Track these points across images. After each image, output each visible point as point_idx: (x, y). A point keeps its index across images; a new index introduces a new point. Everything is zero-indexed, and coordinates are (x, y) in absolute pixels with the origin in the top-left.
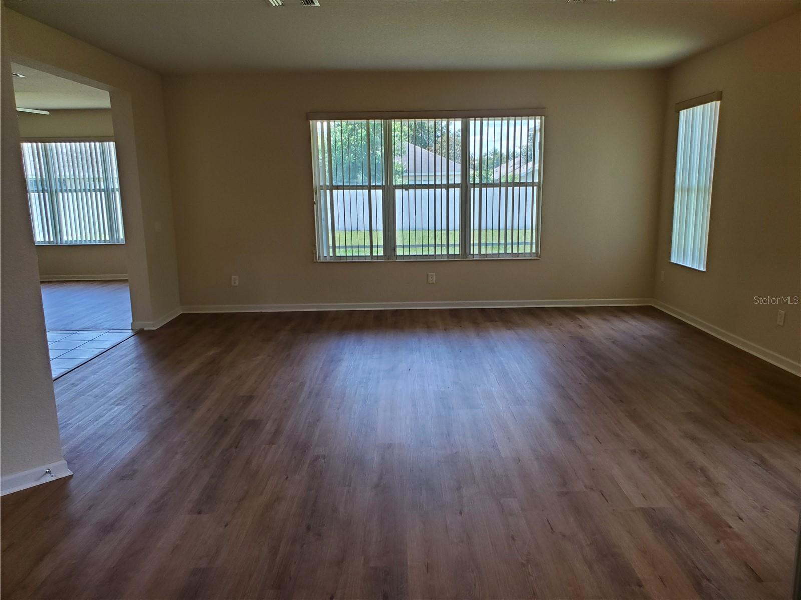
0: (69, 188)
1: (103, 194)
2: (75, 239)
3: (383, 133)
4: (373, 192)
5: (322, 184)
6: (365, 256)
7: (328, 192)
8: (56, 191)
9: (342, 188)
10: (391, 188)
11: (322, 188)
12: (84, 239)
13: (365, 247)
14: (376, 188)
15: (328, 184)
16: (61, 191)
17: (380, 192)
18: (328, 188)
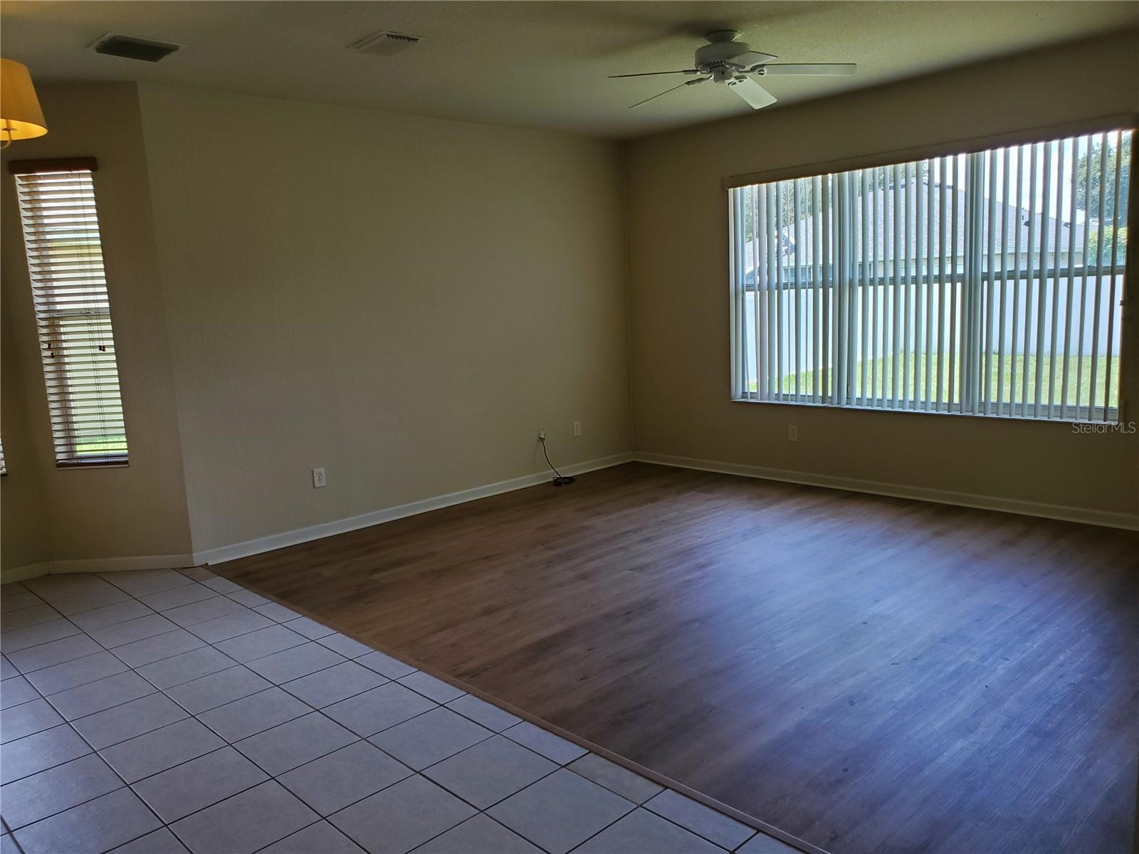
0: (880, 274)
1: (959, 286)
2: (879, 395)
8: (851, 282)
12: (900, 397)
16: (862, 283)
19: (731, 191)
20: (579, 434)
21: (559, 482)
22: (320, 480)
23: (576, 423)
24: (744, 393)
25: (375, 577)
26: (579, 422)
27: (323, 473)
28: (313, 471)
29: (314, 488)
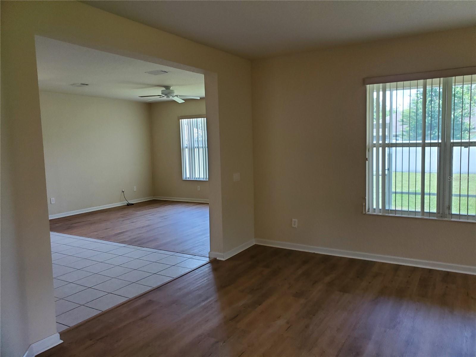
3: (441, 109)
4: (427, 149)
5: (375, 142)
6: (415, 212)
7: (381, 149)
9: (395, 145)
10: (448, 145)
11: (374, 145)
13: (416, 194)
14: (431, 145)
15: (381, 142)
17: (435, 149)
18: (380, 145)
19: (180, 120)
20: (136, 190)
21: (129, 205)
22: (53, 202)
23: (134, 187)
24: (186, 177)
25: (73, 225)
26: (135, 187)
27: (54, 199)
28: (51, 199)
29: (51, 204)
